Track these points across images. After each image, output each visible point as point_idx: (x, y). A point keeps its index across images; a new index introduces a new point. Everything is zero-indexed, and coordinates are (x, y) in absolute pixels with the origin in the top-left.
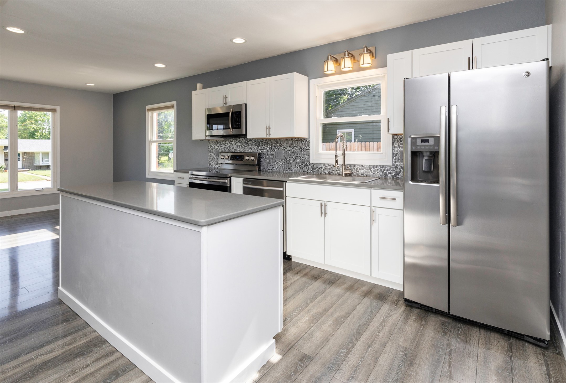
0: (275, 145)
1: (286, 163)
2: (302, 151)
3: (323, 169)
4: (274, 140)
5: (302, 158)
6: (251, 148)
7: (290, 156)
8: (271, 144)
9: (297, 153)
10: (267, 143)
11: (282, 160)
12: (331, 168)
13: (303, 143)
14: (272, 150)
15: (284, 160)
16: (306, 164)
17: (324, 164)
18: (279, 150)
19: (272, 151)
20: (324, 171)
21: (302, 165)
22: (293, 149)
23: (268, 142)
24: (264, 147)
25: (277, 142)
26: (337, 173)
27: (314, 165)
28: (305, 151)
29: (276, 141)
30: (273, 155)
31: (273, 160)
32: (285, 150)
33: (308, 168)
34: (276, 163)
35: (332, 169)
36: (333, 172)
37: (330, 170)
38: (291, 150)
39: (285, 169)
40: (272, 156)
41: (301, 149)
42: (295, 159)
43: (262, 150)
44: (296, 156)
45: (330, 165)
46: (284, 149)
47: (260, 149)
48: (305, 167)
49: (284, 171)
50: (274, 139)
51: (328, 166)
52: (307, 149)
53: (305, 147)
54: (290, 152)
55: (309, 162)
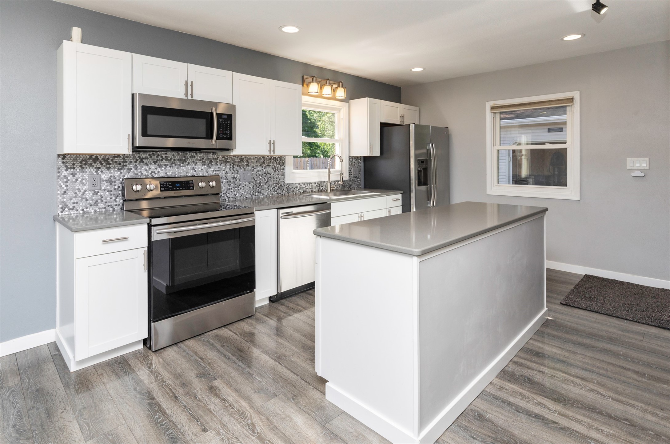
0: (239, 164)
1: (254, 187)
2: (276, 170)
3: (298, 188)
4: (238, 158)
5: (277, 178)
6: (194, 169)
7: (261, 178)
8: (233, 163)
9: (270, 173)
10: (225, 162)
11: (249, 184)
12: (306, 186)
13: (277, 162)
14: (234, 170)
15: (252, 183)
16: (280, 186)
17: (299, 184)
18: (245, 170)
19: (235, 172)
20: (299, 191)
21: (276, 187)
22: (264, 168)
23: (226, 160)
24: (220, 166)
25: (243, 160)
26: (310, 191)
27: (289, 185)
28: (279, 170)
29: (240, 159)
30: (236, 177)
31: (235, 184)
32: (254, 170)
33: (282, 189)
34: (241, 188)
35: (306, 188)
36: (307, 190)
37: (304, 189)
38: (262, 170)
39: (254, 194)
40: (234, 179)
41: (275, 168)
42: (268, 180)
43: (217, 171)
44: (269, 177)
45: (305, 184)
46: (253, 168)
47: (213, 169)
48: (279, 188)
49: (252, 197)
50: (237, 156)
51: (303, 185)
52: (281, 168)
53: (280, 167)
54: (261, 172)
55: (284, 183)
